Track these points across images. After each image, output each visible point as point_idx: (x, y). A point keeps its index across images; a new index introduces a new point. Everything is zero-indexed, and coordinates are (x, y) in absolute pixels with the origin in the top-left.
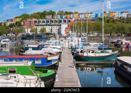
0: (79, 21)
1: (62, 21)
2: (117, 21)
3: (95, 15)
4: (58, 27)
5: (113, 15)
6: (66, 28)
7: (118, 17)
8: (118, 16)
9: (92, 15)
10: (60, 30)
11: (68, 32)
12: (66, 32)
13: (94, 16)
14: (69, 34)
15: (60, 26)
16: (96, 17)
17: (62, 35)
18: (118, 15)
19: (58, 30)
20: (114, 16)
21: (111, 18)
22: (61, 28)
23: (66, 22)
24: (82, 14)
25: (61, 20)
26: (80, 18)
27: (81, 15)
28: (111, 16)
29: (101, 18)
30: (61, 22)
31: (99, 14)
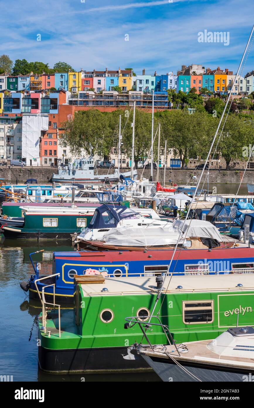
0: (91, 105)
1: (22, 102)
2: (245, 108)
3: (154, 79)
4: (6, 126)
5: (228, 84)
6: (43, 133)
7: (245, 94)
8: (244, 85)
9: (144, 82)
10: (16, 139)
11: (52, 148)
12: (45, 147)
13: (152, 83)
14: (56, 160)
15: (15, 125)
16: (158, 87)
17: (24, 160)
18: (244, 82)
19: (9, 138)
20: (230, 87)
21: (219, 94)
22: (20, 130)
23: (37, 107)
24: (100, 74)
25: (18, 99)
26: (92, 89)
27: (96, 79)
28: (216, 85)
29: (180, 92)
30: (18, 107)
31: (170, 78)
